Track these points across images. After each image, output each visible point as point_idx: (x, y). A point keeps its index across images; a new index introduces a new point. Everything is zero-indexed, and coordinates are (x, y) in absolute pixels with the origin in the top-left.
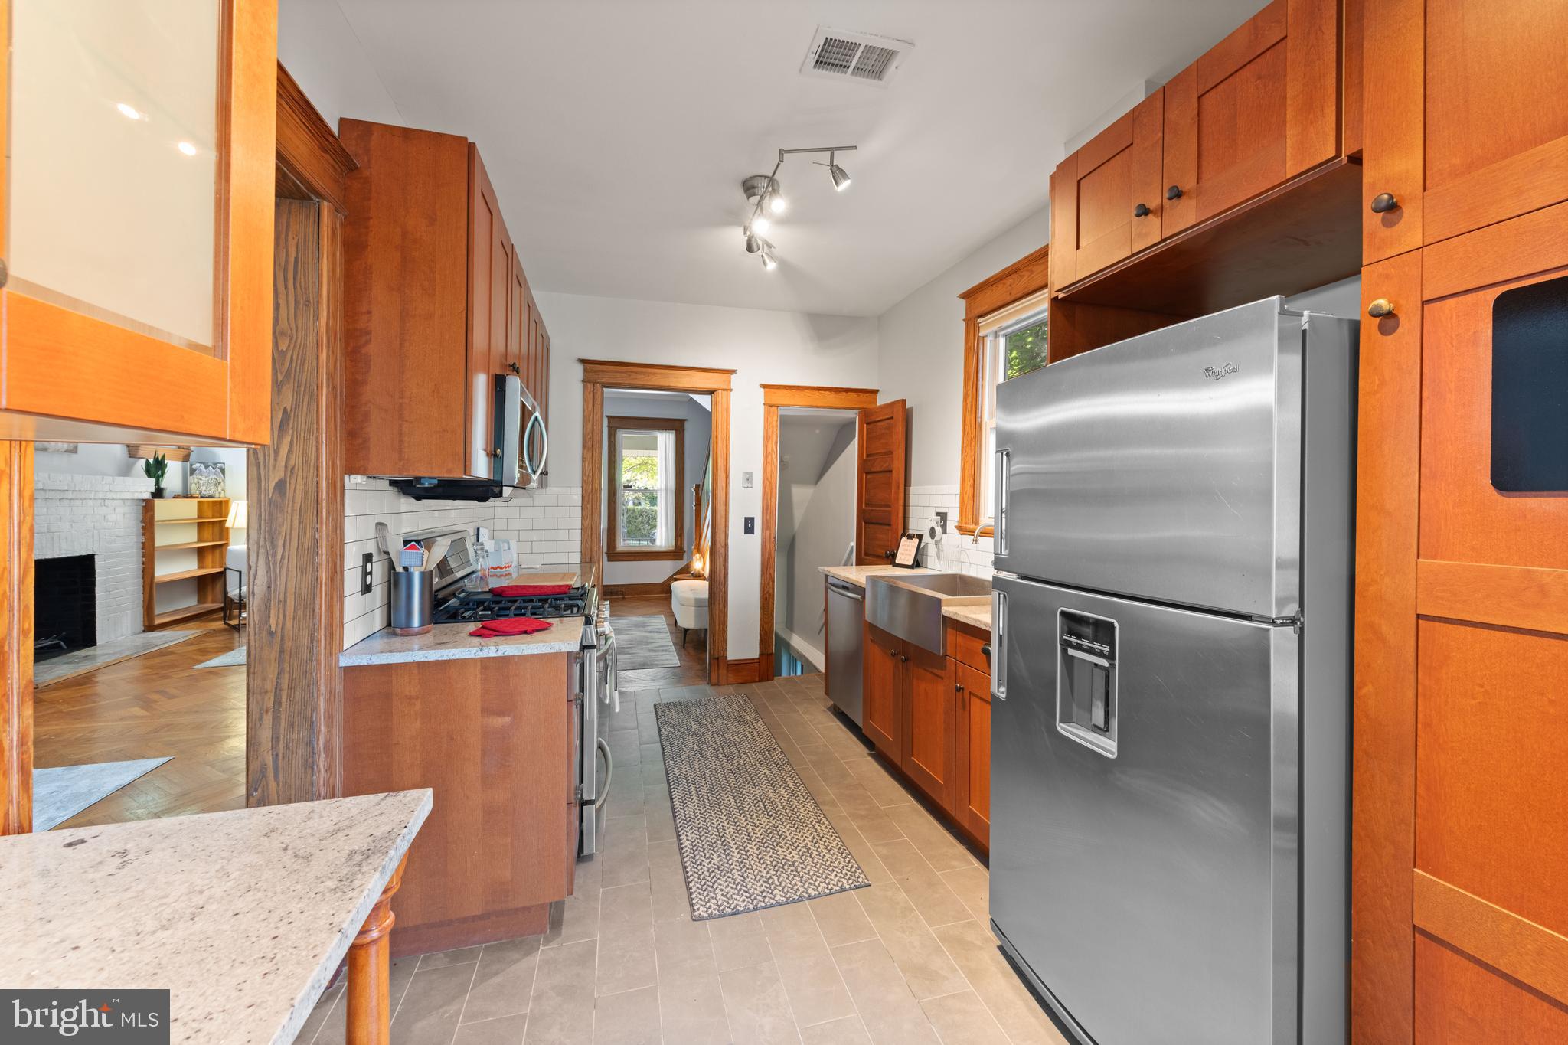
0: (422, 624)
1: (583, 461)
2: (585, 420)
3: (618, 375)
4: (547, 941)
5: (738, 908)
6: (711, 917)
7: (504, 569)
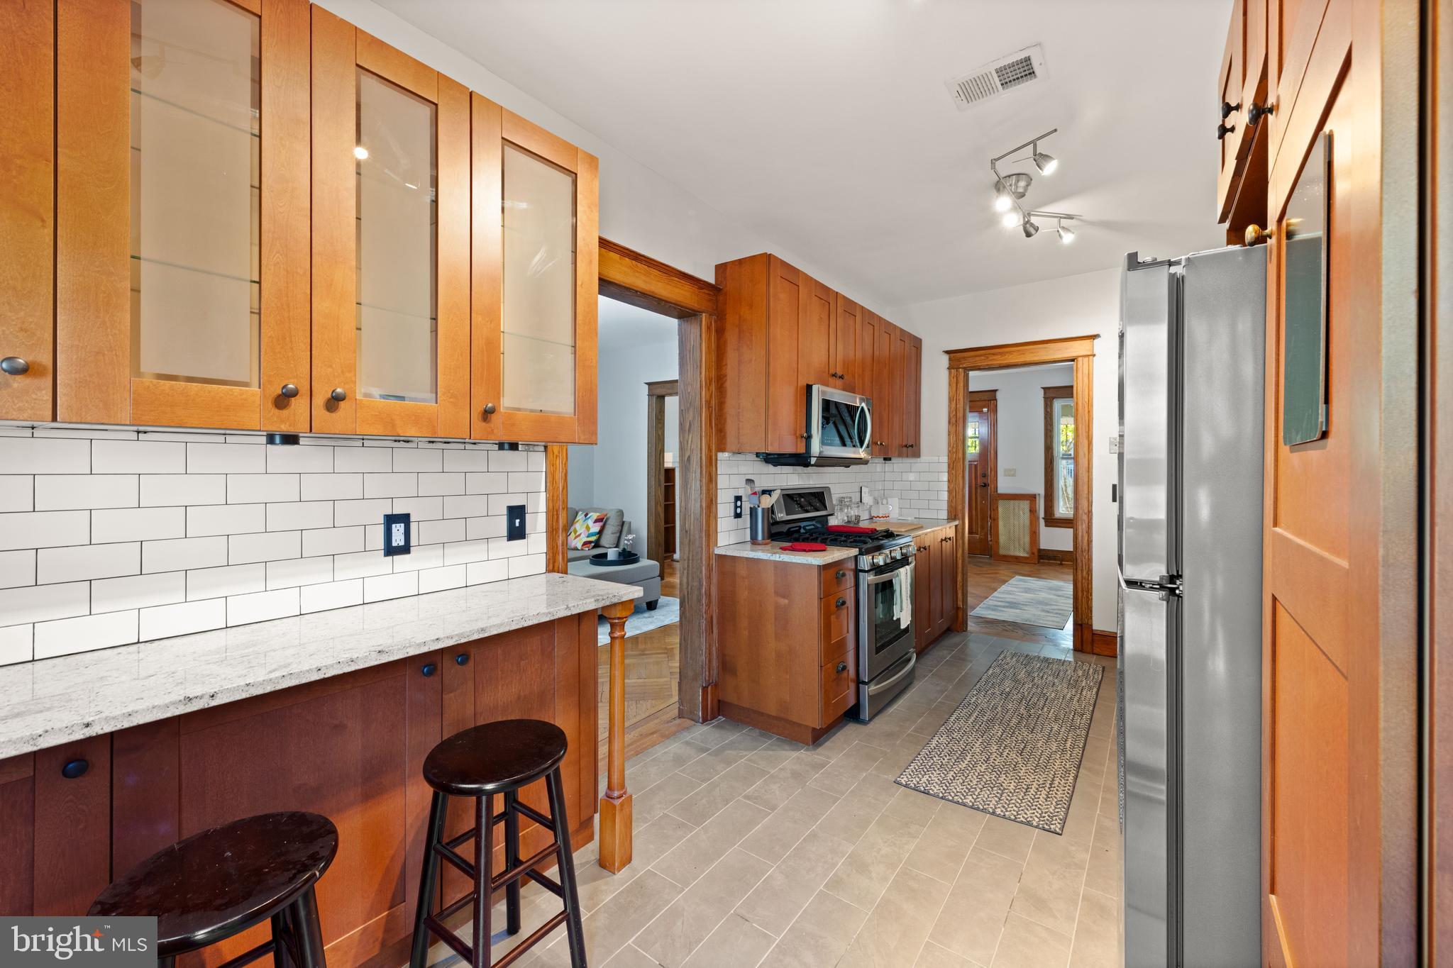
0: (763, 539)
1: (949, 435)
2: (950, 400)
3: (977, 359)
4: (806, 750)
5: (931, 791)
6: (906, 786)
7: (882, 519)
